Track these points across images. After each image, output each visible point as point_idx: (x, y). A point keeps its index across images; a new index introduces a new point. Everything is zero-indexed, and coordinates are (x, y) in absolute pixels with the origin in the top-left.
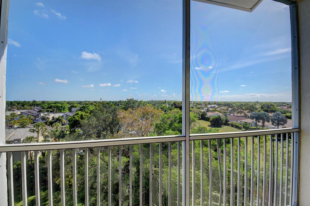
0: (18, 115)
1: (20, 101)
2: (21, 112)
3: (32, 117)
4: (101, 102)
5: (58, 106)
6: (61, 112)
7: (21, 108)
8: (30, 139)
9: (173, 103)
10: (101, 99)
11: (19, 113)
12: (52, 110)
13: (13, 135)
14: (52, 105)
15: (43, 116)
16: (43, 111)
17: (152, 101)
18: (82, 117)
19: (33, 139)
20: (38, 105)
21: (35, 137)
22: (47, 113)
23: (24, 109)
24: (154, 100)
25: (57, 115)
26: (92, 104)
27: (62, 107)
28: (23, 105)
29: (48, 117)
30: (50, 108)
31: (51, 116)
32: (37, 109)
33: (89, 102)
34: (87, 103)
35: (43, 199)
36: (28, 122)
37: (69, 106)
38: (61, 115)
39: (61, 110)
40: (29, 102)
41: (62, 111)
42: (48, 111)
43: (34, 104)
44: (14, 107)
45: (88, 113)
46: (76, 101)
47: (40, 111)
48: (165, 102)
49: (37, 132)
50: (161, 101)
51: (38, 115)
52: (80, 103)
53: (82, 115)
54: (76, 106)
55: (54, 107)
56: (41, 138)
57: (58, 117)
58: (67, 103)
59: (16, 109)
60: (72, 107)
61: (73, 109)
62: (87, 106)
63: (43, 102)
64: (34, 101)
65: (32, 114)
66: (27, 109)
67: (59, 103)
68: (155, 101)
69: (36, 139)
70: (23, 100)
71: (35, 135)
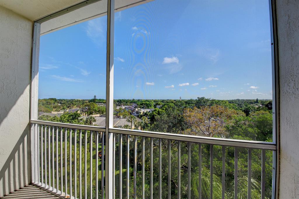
0: (123, 109)
1: (125, 100)
2: (125, 107)
3: (131, 111)
4: (181, 100)
5: (147, 103)
6: (148, 108)
7: (125, 104)
8: (126, 126)
9: (268, 102)
10: (180, 98)
11: (124, 108)
12: (143, 107)
13: (119, 123)
14: (144, 102)
15: (137, 111)
16: (138, 107)
17: (239, 100)
18: (159, 113)
19: (128, 127)
20: (135, 102)
21: (129, 126)
22: (139, 109)
23: (127, 105)
24: (240, 99)
25: (145, 111)
26: (172, 102)
27: (149, 104)
28: (127, 103)
29: (140, 111)
30: (142, 105)
31: (142, 111)
32: (134, 105)
33: (170, 100)
34: (168, 101)
35: (131, 173)
36: (128, 114)
37: (154, 104)
38: (148, 110)
39: (149, 106)
40: (130, 100)
41: (150, 108)
42: (140, 107)
43: (133, 102)
44: (122, 103)
45: (164, 109)
46: (160, 100)
47: (136, 107)
48: (257, 101)
49: (131, 122)
50: (250, 100)
51: (134, 109)
52: (163, 101)
53: (159, 111)
54: (159, 104)
55: (144, 104)
56: (133, 127)
57: (146, 112)
58: (154, 101)
59: (123, 105)
60: (157, 104)
61: (157, 106)
62: (168, 104)
63: (139, 100)
64: (134, 100)
65: (131, 109)
66: (128, 105)
67: (148, 101)
68: (242, 100)
69: (129, 127)
70: (127, 99)
71: (130, 124)
